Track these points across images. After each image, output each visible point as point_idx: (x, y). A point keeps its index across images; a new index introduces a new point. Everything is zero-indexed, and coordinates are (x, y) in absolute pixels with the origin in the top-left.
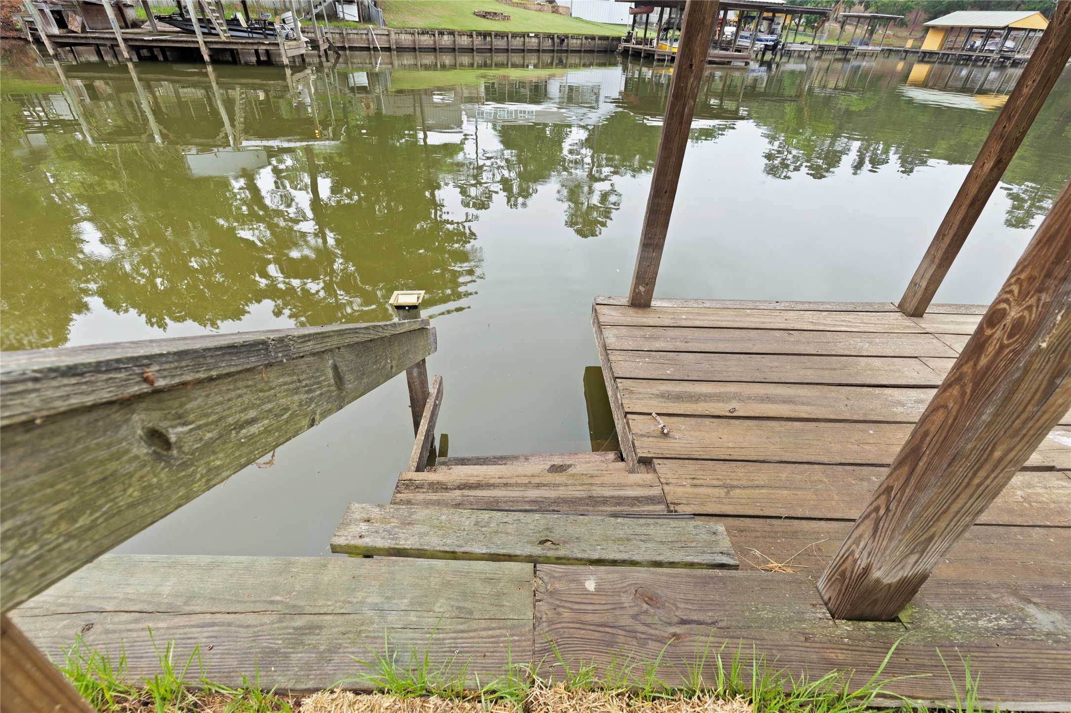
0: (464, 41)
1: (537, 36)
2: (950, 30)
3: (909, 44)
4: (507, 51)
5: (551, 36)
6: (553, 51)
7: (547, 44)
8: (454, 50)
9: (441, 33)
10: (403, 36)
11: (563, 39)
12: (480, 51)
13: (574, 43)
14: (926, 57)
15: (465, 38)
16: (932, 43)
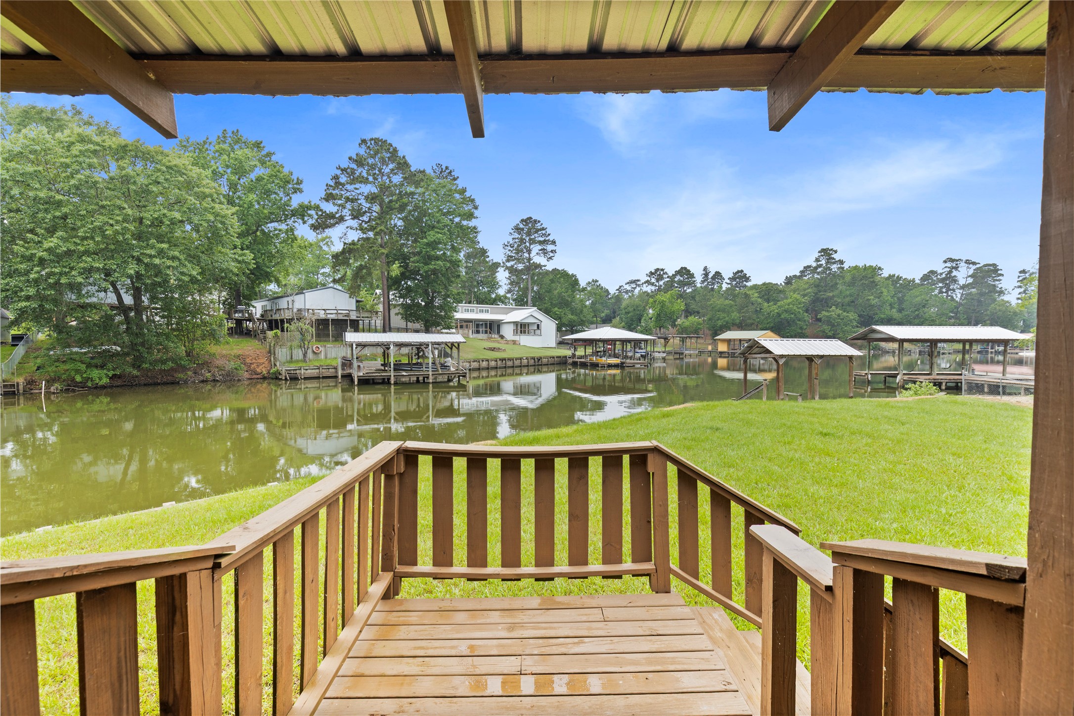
0: (493, 364)
1: (527, 358)
2: (729, 341)
3: (710, 348)
4: (513, 367)
5: (533, 358)
6: (535, 365)
7: (532, 362)
8: (488, 368)
9: (483, 361)
10: (465, 364)
11: (539, 359)
12: (500, 368)
13: (545, 361)
14: (721, 355)
15: (493, 362)
16: (722, 347)
